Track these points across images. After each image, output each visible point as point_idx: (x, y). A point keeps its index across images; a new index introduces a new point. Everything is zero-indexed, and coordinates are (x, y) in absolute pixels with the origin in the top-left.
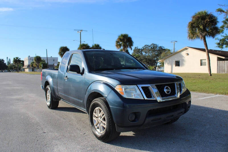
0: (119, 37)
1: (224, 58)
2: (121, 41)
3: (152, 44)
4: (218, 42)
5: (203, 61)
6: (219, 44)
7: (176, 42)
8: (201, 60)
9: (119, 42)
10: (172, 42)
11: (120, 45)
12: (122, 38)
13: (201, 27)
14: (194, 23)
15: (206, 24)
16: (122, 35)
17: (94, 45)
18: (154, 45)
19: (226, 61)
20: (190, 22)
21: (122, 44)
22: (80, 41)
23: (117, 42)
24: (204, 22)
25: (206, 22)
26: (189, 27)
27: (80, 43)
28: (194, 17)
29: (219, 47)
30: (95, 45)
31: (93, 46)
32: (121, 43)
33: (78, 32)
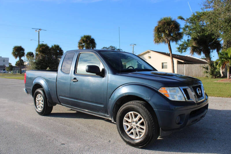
0: (82, 38)
1: (183, 61)
2: (84, 42)
3: (111, 46)
4: (179, 46)
5: (164, 65)
6: (179, 48)
7: (135, 45)
8: (162, 63)
9: (82, 44)
10: (131, 45)
11: (83, 46)
12: (85, 39)
13: (167, 32)
14: (160, 28)
15: (172, 29)
16: (85, 37)
17: (53, 45)
18: (112, 47)
19: (184, 65)
20: (156, 27)
21: (85, 46)
22: (38, 40)
23: (80, 43)
24: (169, 28)
25: (172, 27)
26: (155, 31)
27: (38, 42)
28: (160, 22)
29: (179, 51)
30: (55, 46)
31: (52, 47)
33: (36, 31)
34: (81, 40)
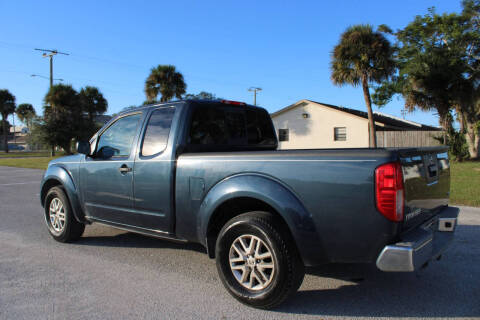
0: (154, 71)
1: (382, 125)
2: (158, 82)
5: (340, 132)
7: (259, 89)
8: (336, 129)
9: (154, 84)
10: (250, 90)
11: (156, 91)
12: (161, 74)
13: (364, 58)
14: (349, 49)
15: (375, 52)
16: (160, 68)
17: (85, 89)
20: (337, 48)
21: (161, 89)
22: (49, 77)
23: (149, 83)
24: (370, 48)
25: (375, 47)
26: (335, 55)
27: (49, 81)
28: (347, 35)
30: (88, 89)
31: (83, 91)
32: (157, 86)
33: (45, 54)
34: (151, 76)
